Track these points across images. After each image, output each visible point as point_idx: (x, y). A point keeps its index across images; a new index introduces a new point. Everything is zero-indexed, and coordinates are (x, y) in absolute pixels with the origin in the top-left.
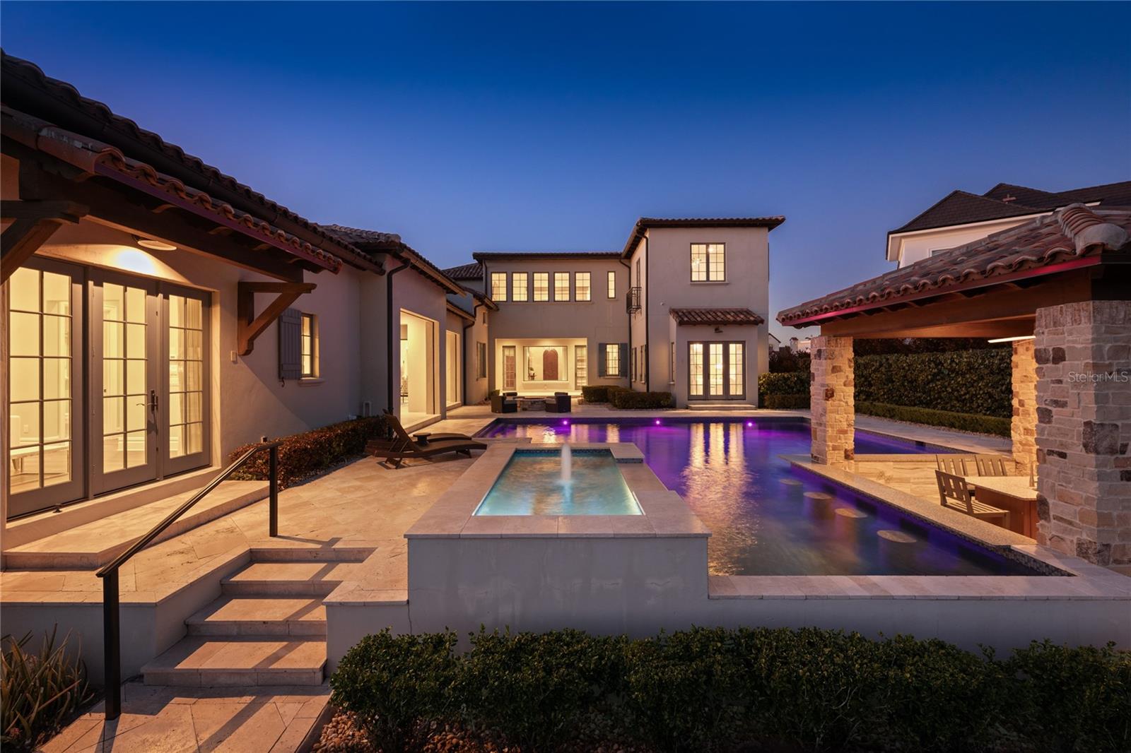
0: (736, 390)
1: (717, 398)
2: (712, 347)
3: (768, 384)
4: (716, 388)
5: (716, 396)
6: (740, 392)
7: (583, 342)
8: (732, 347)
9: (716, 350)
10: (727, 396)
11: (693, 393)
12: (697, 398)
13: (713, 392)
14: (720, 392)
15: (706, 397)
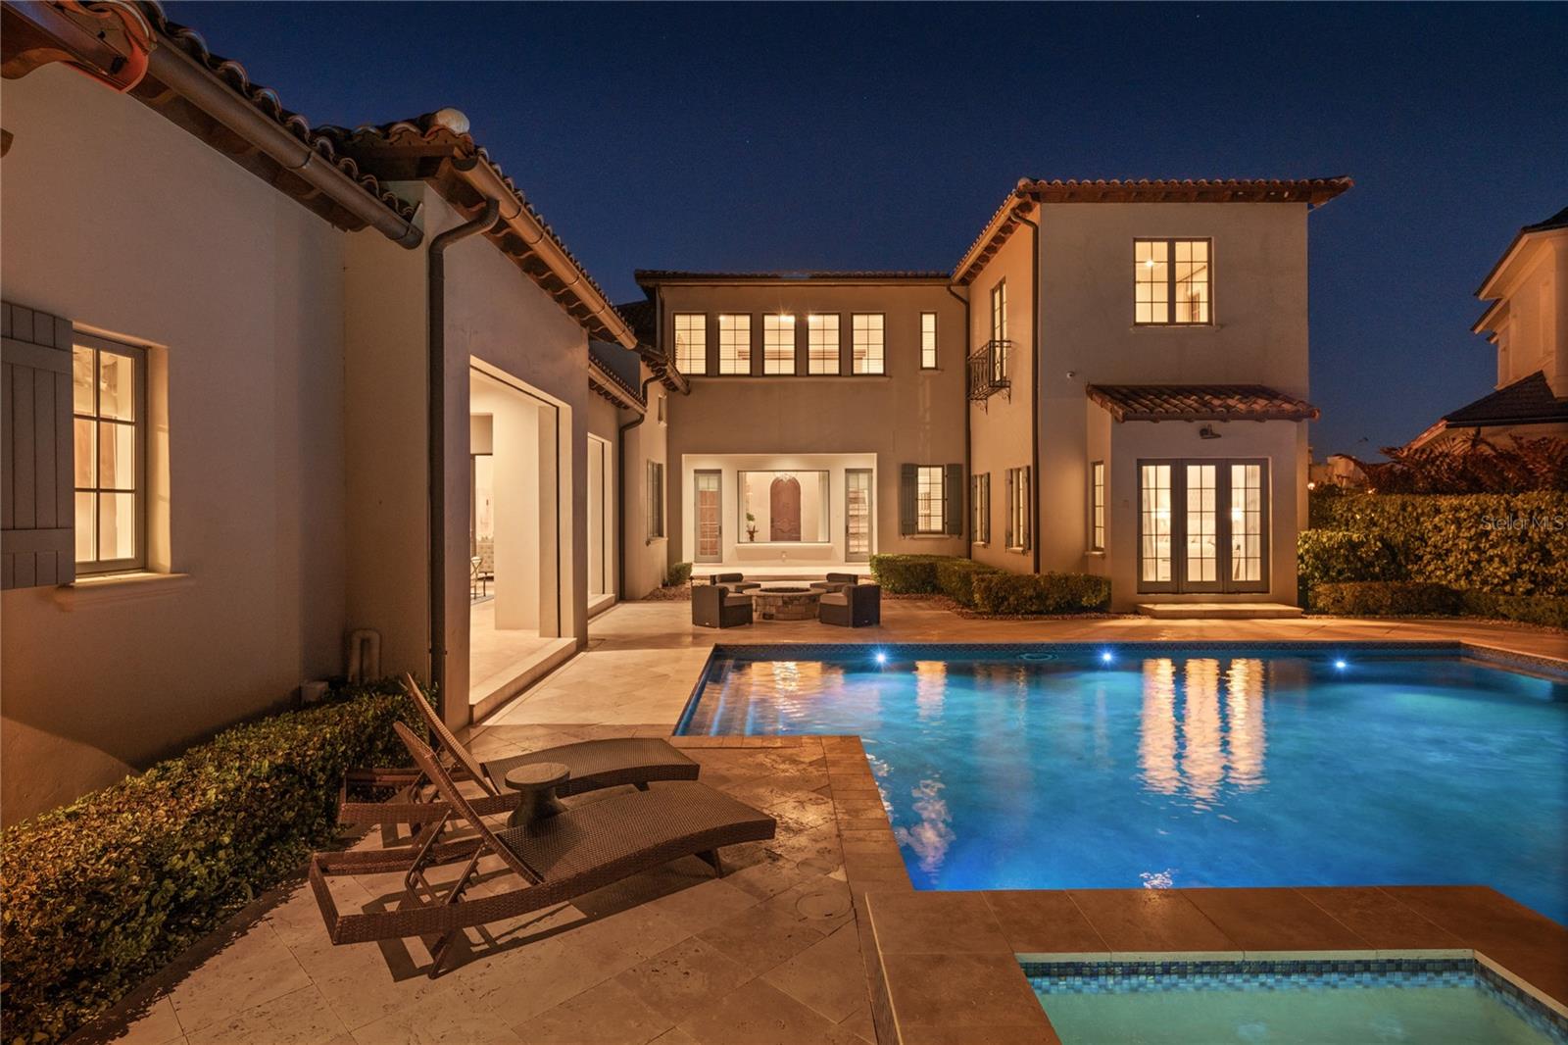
0: (1247, 571)
1: (1202, 587)
2: (1193, 471)
3: (1317, 557)
4: (1202, 568)
5: (1202, 583)
6: (1254, 575)
7: (869, 461)
8: (1238, 472)
9: (1201, 478)
10: (1225, 585)
11: (1149, 577)
12: (1158, 588)
13: (1193, 576)
14: (1211, 576)
15: (1179, 586)
